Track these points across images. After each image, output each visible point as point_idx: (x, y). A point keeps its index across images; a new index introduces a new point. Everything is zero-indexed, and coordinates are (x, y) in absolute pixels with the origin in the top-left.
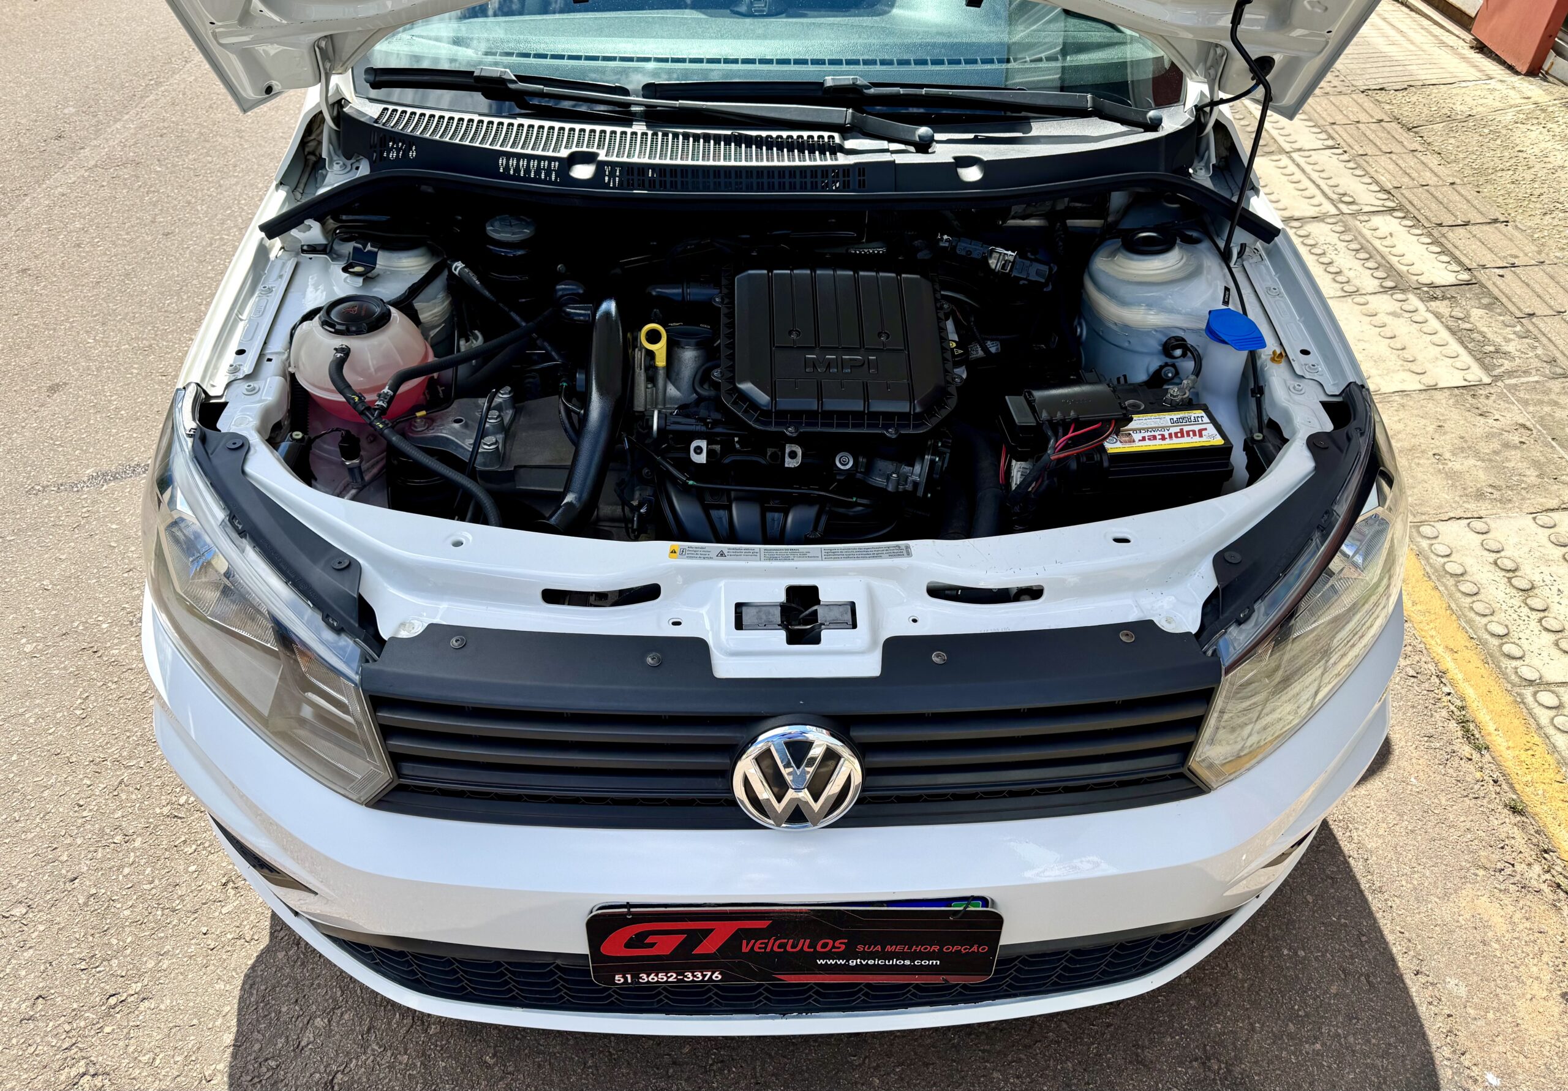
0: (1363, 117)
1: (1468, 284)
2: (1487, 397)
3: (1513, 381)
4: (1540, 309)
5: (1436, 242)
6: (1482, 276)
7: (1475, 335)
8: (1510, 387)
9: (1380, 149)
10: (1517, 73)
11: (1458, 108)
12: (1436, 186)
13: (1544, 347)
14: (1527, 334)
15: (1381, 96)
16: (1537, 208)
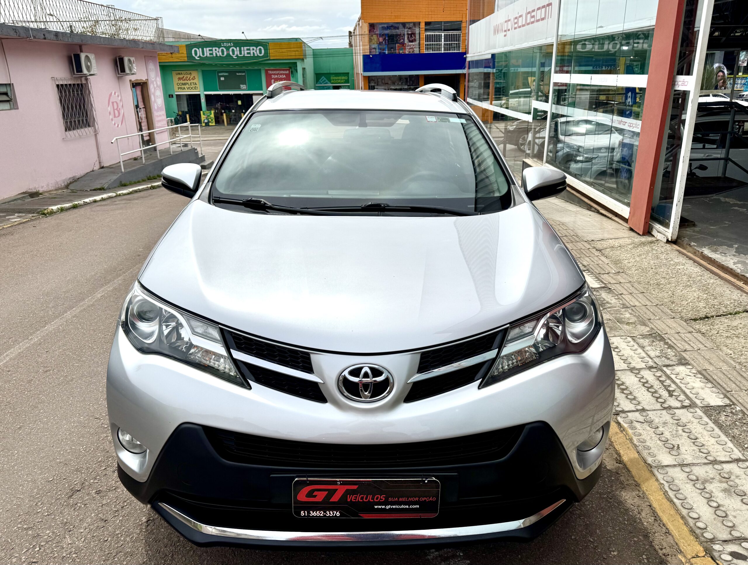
0: (584, 248)
1: (604, 287)
4: (625, 292)
5: (597, 278)
6: (609, 286)
7: (602, 299)
8: (608, 311)
9: (586, 256)
10: (640, 235)
11: (616, 245)
12: (601, 264)
14: (619, 299)
15: (593, 242)
16: (634, 269)
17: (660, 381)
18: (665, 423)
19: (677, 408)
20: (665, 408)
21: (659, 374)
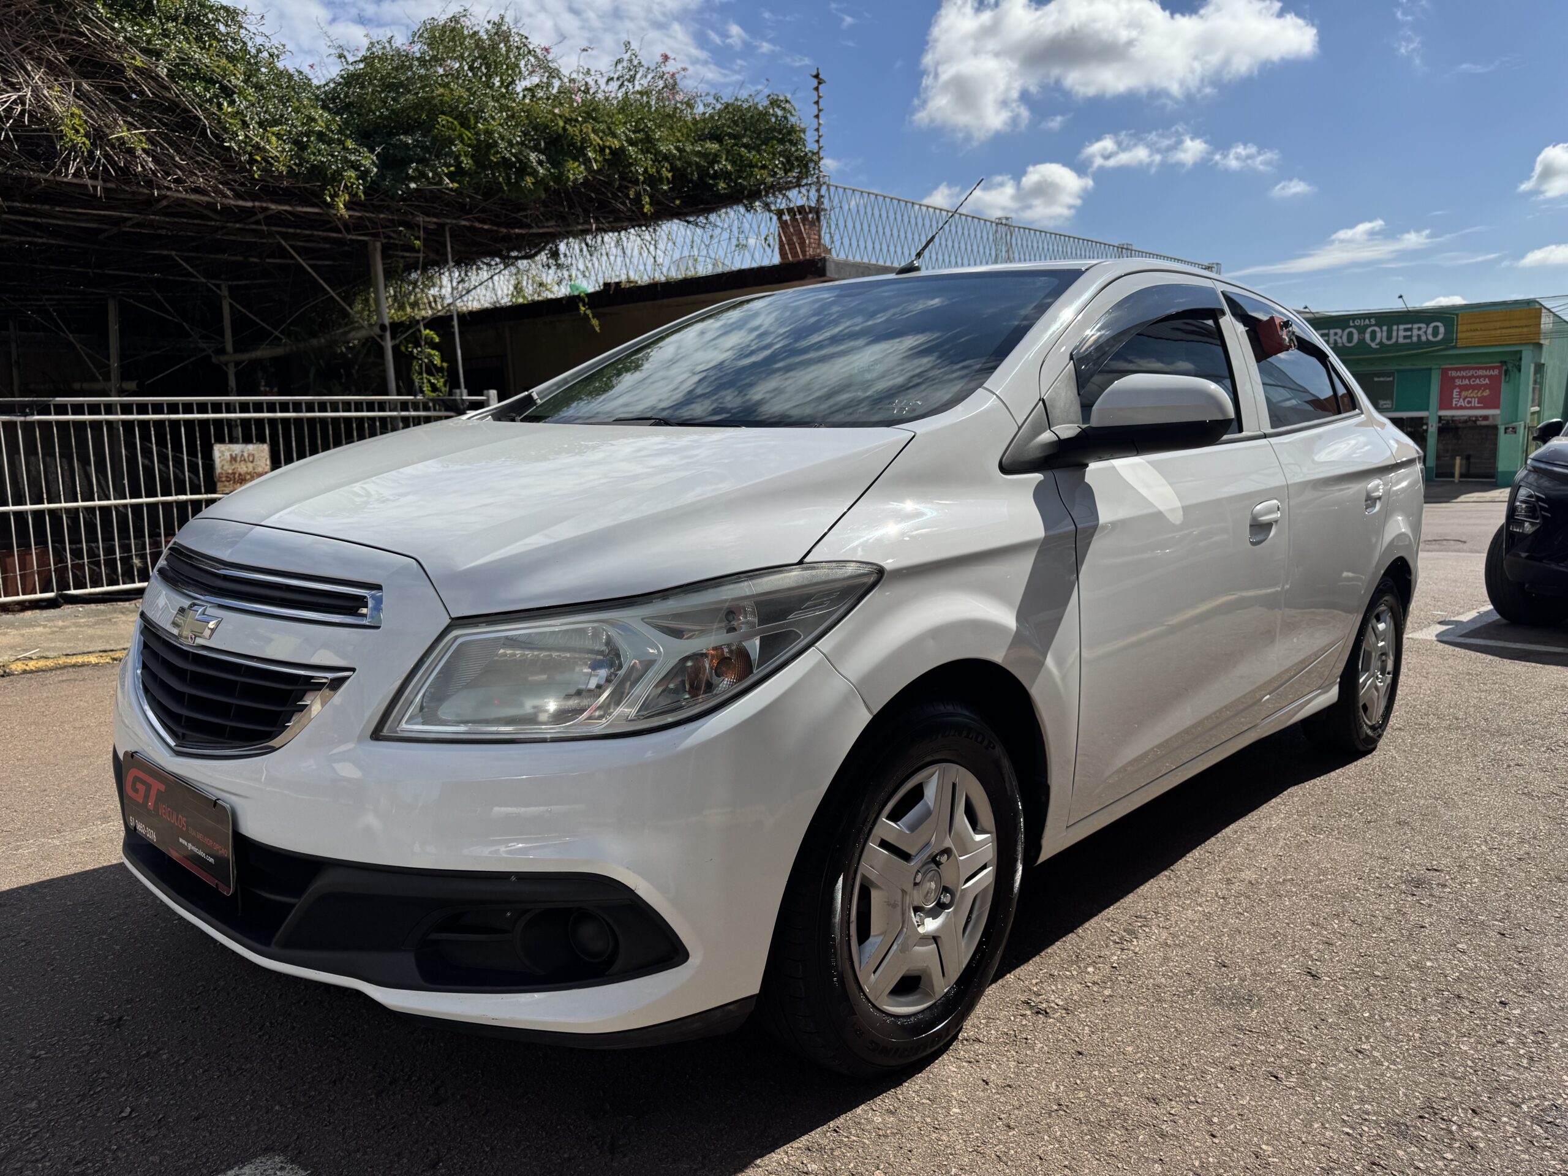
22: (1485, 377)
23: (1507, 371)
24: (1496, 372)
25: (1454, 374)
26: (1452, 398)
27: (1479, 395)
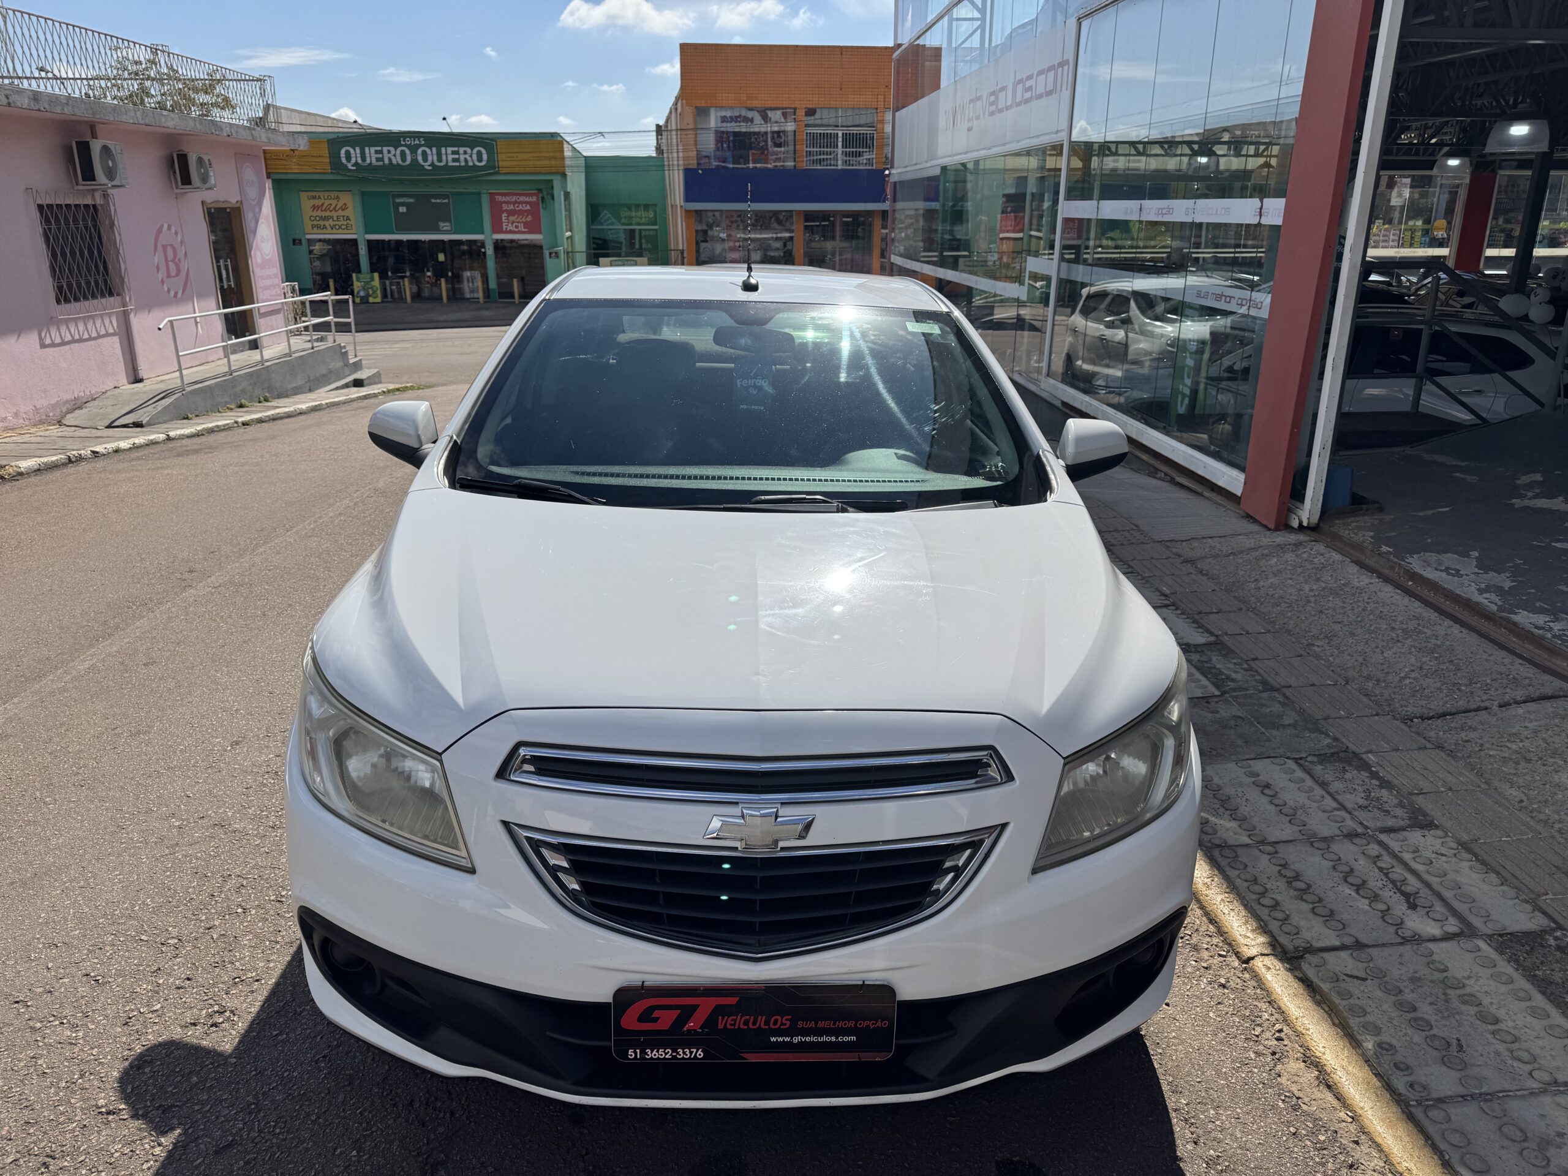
0: (1158, 556)
1: (1215, 644)
2: (1217, 702)
3: (1235, 694)
4: (1263, 656)
5: (1195, 622)
6: (1225, 639)
7: (1214, 671)
8: (1233, 697)
9: (1167, 573)
10: (1271, 530)
11: (1225, 550)
12: (1201, 593)
13: (1260, 675)
14: (1251, 669)
15: (1174, 545)
16: (1270, 602)
17: (1381, 869)
18: (1415, 980)
19: (1434, 939)
20: (1405, 941)
21: (1374, 849)
22: (526, 203)
23: (543, 198)
24: (534, 199)
25: (500, 198)
26: (502, 222)
27: (524, 220)
